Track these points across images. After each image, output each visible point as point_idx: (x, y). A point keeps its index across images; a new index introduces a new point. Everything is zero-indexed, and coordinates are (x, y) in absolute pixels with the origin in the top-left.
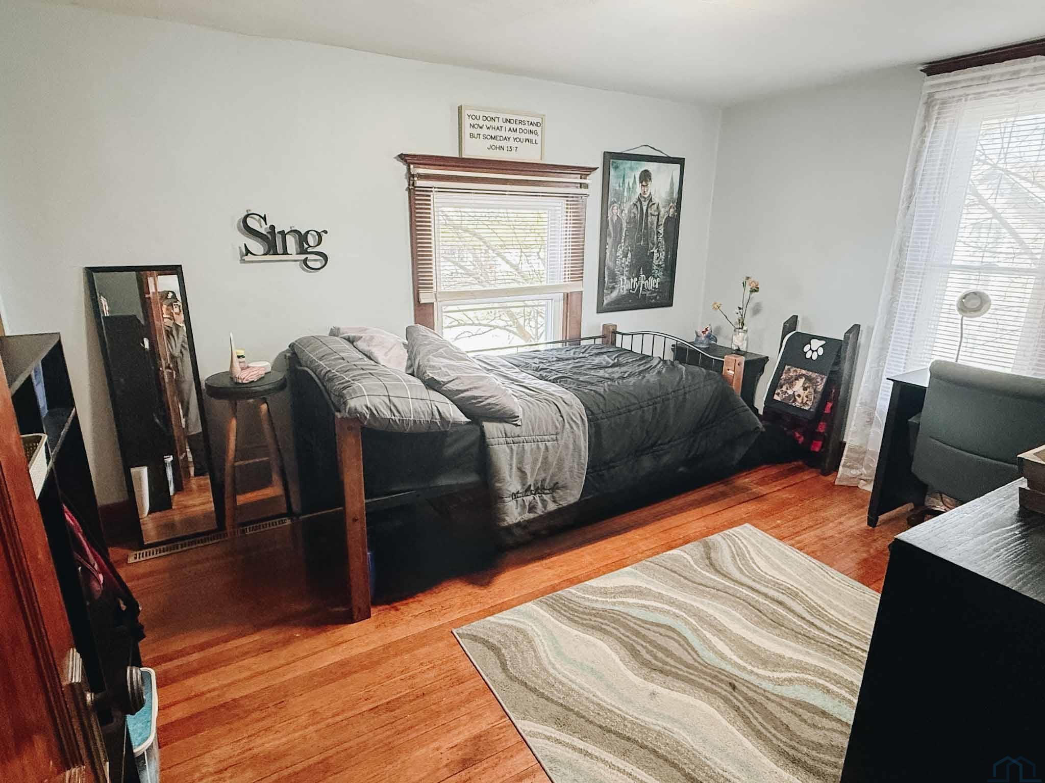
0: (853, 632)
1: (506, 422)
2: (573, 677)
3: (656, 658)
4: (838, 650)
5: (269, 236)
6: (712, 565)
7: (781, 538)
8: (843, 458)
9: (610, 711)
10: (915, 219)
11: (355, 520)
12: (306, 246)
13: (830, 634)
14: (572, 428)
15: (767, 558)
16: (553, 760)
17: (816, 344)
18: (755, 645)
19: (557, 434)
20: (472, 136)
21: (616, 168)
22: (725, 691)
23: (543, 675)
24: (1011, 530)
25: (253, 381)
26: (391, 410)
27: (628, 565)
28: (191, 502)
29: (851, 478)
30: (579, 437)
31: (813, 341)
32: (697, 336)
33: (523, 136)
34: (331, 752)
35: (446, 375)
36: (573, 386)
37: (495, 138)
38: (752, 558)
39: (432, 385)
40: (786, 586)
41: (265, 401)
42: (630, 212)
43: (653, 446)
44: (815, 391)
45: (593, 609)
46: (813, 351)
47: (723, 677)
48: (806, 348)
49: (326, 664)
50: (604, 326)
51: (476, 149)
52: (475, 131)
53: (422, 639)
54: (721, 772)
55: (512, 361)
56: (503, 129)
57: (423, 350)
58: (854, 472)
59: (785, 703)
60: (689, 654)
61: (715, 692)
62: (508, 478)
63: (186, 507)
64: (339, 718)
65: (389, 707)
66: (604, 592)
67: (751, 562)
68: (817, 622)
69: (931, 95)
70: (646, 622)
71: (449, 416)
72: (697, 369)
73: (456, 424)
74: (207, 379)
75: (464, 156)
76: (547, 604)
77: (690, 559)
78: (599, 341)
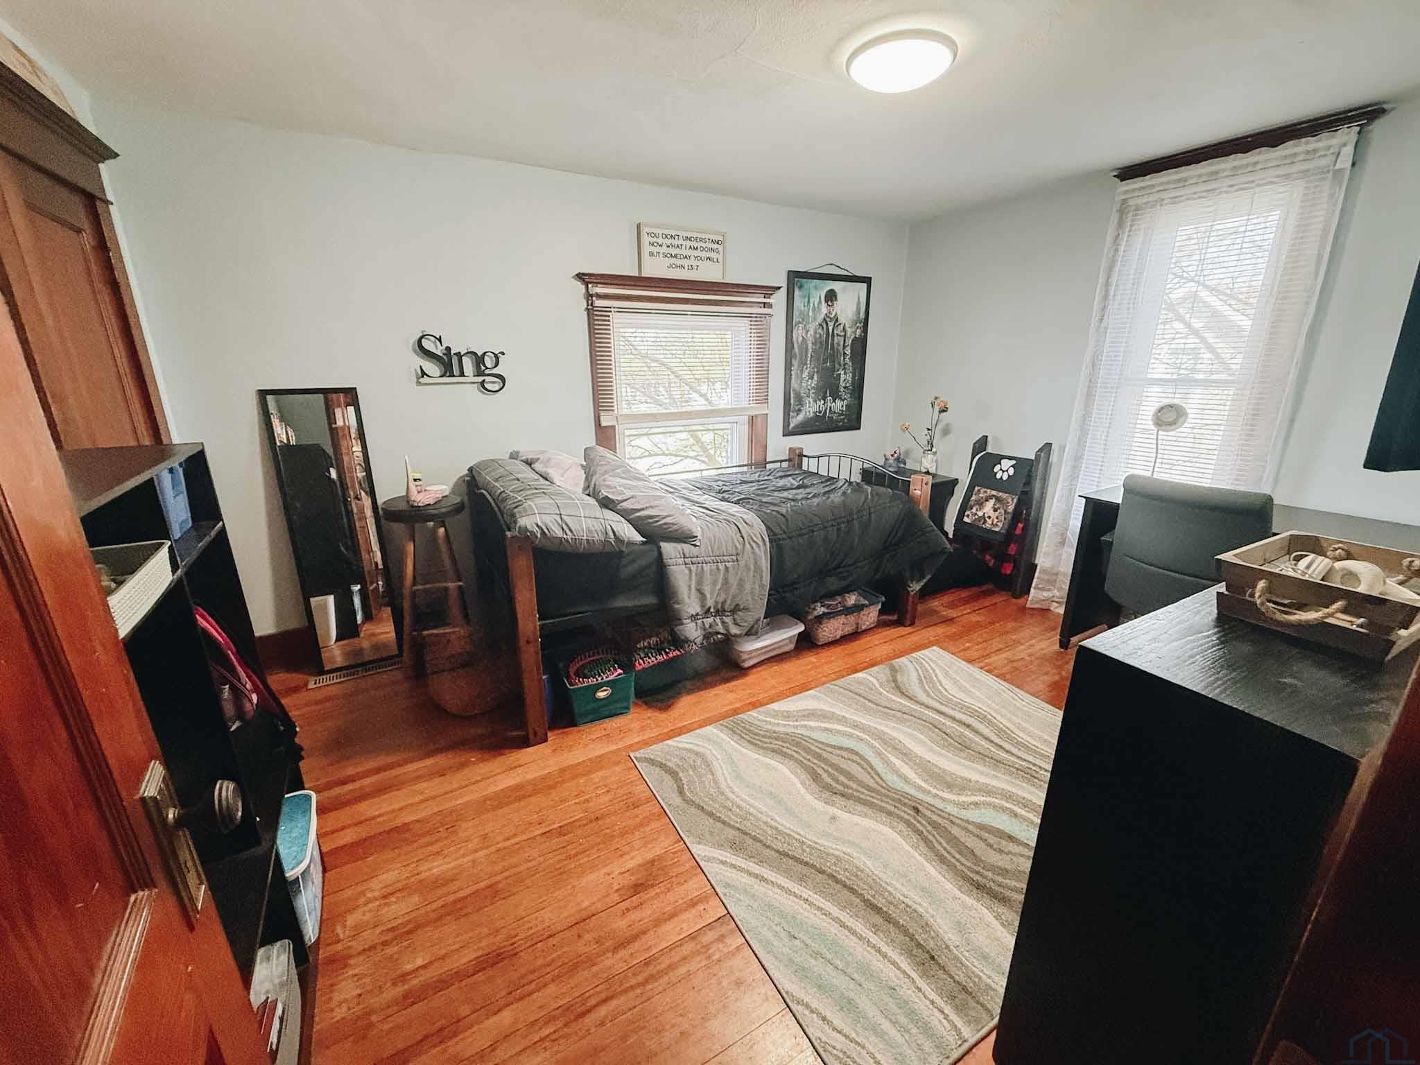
0: (1043, 755)
1: (685, 542)
2: (752, 801)
3: (837, 781)
4: (1028, 774)
5: (445, 357)
6: (899, 689)
7: (970, 661)
8: (1035, 580)
9: (789, 835)
10: (1109, 331)
11: (528, 642)
12: (483, 368)
13: (1019, 757)
14: (752, 548)
15: (955, 682)
16: (727, 885)
17: (1006, 464)
18: (940, 768)
19: (737, 554)
20: (651, 254)
21: (801, 287)
22: (908, 814)
23: (721, 799)
24: (1208, 636)
25: (429, 504)
26: (563, 529)
27: (810, 689)
28: (378, 631)
29: (1044, 600)
30: (761, 558)
31: (1003, 461)
32: (886, 459)
33: (704, 255)
34: (499, 878)
35: (621, 494)
36: (755, 507)
37: (675, 256)
38: (939, 681)
39: (606, 503)
40: (973, 709)
41: (443, 525)
42: (815, 333)
43: (838, 567)
44: (1006, 512)
45: (774, 732)
46: (1004, 470)
47: (907, 801)
48: (997, 469)
49: (500, 788)
50: (790, 449)
51: (654, 268)
52: (655, 250)
53: (598, 763)
54: (901, 898)
55: (693, 483)
56: (683, 247)
57: (600, 470)
58: (1045, 594)
59: (971, 827)
60: (872, 777)
61: (898, 816)
62: (686, 598)
63: (373, 635)
64: (508, 843)
65: (561, 832)
66: (787, 716)
67: (938, 684)
68: (1007, 746)
69: (1124, 201)
70: (828, 745)
71: (623, 535)
72: (882, 489)
73: (631, 543)
74: (384, 503)
75: (643, 275)
76: (727, 727)
77: (875, 681)
78: (785, 465)
